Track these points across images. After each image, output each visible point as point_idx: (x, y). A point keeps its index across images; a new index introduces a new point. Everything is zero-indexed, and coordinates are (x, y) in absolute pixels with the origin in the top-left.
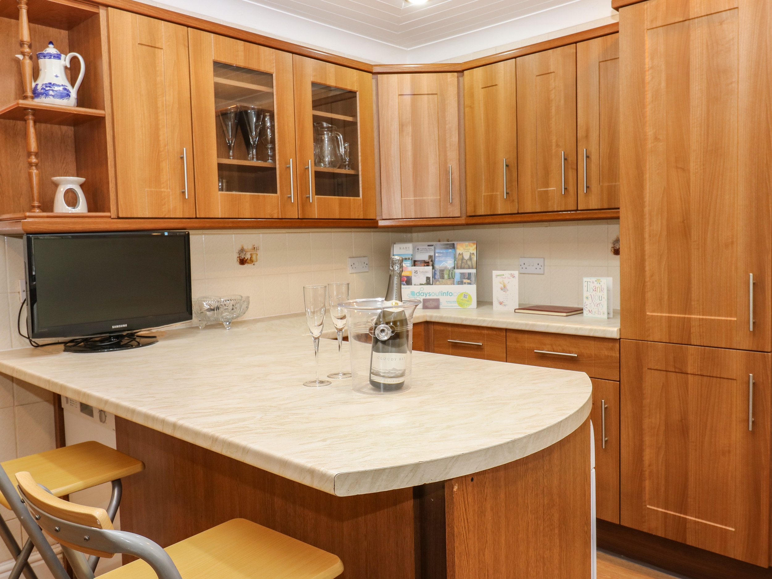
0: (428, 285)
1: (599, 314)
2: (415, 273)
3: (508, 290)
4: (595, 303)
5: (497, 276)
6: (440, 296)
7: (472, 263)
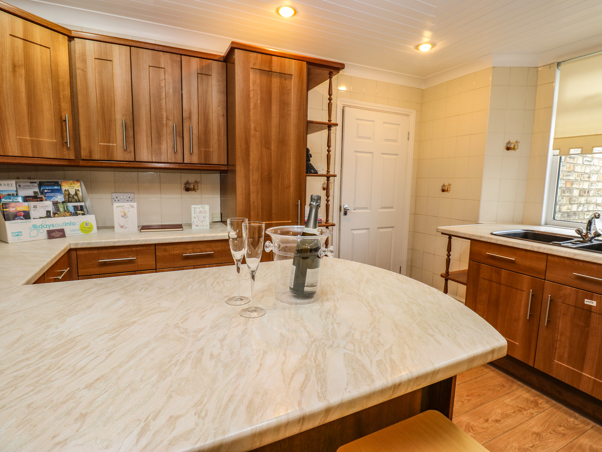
0: (48, 218)
1: (204, 226)
2: (34, 207)
3: (128, 217)
4: (200, 220)
5: (117, 207)
6: (64, 226)
7: (78, 197)
